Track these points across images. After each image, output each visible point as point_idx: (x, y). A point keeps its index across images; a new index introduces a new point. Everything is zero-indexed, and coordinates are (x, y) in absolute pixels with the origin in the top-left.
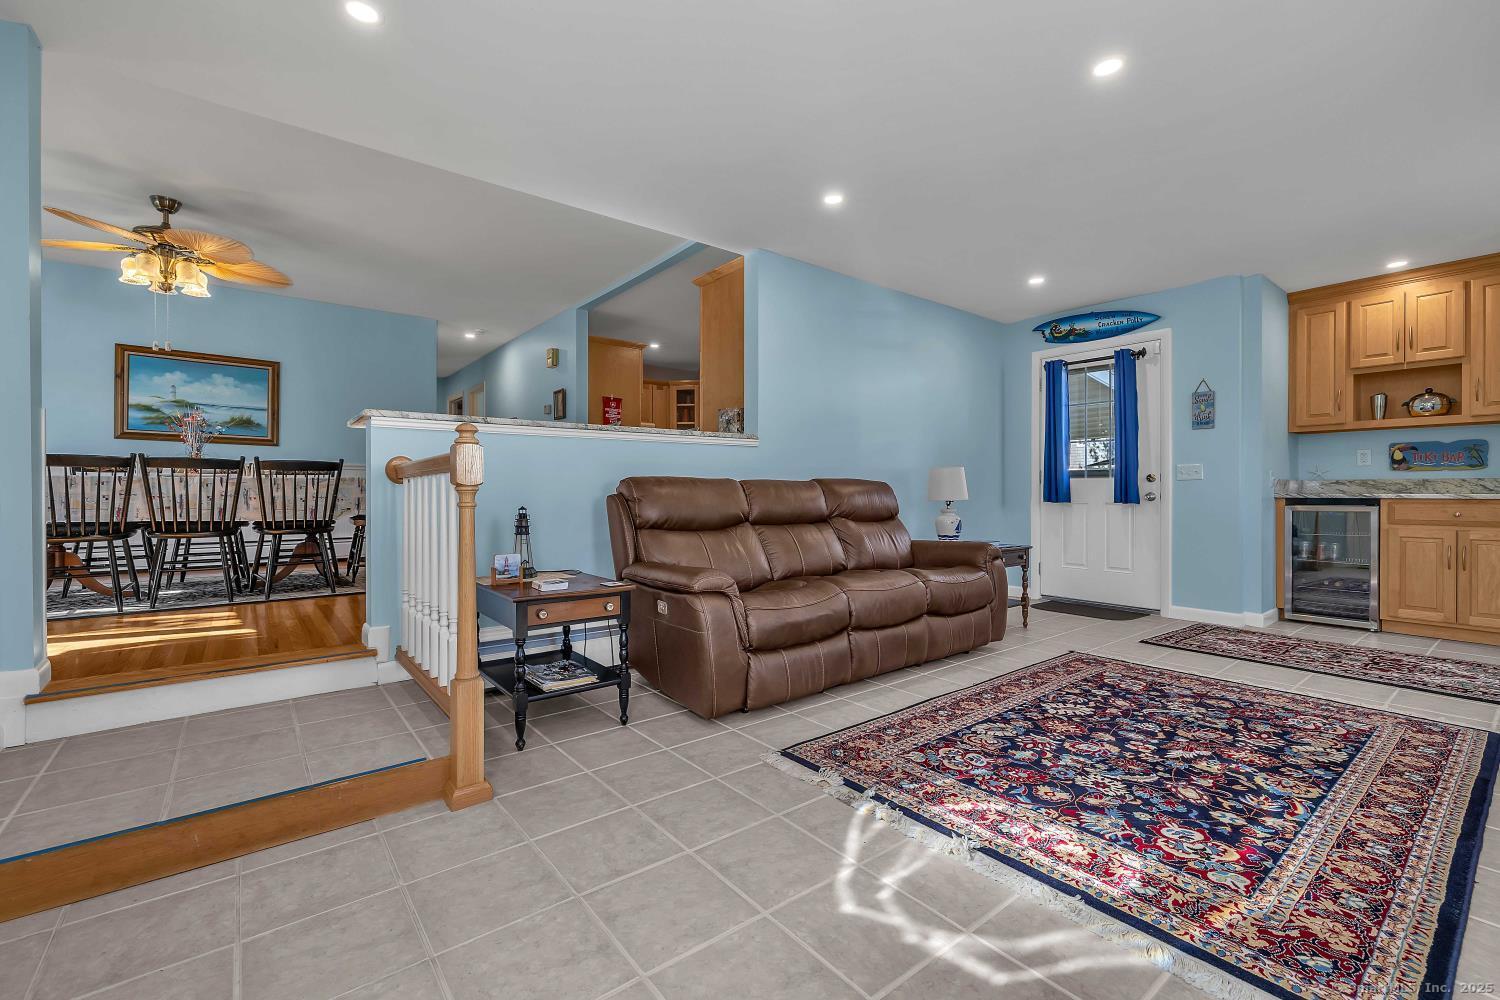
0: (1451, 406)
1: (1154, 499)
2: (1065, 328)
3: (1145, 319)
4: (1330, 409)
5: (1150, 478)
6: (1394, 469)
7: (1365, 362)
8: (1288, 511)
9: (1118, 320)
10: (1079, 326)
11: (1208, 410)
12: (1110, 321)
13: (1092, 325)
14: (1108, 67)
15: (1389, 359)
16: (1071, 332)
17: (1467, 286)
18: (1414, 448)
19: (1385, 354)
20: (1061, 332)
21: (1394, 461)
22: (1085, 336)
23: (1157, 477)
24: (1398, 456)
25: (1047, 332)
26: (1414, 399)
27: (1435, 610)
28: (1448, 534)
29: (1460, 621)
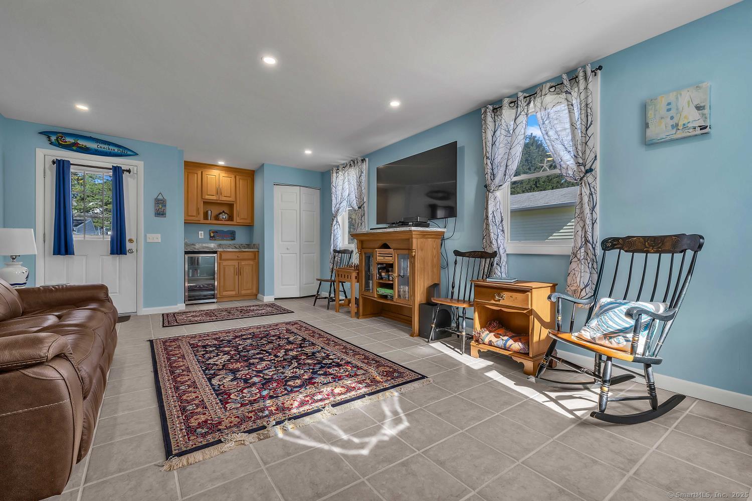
0: (231, 218)
1: (132, 252)
2: (70, 140)
3: (129, 153)
4: (195, 214)
5: (131, 241)
6: (211, 240)
7: (207, 197)
8: (187, 256)
9: (111, 147)
10: (82, 142)
11: (163, 209)
12: (106, 146)
13: (93, 145)
14: (270, 61)
15: (214, 198)
16: (75, 144)
17: (235, 177)
18: (216, 232)
19: (213, 196)
20: (66, 142)
21: (211, 237)
22: (86, 150)
23: (135, 240)
24: (212, 235)
25: (53, 138)
26: (220, 214)
27: (233, 291)
28: (235, 263)
29: (240, 293)
